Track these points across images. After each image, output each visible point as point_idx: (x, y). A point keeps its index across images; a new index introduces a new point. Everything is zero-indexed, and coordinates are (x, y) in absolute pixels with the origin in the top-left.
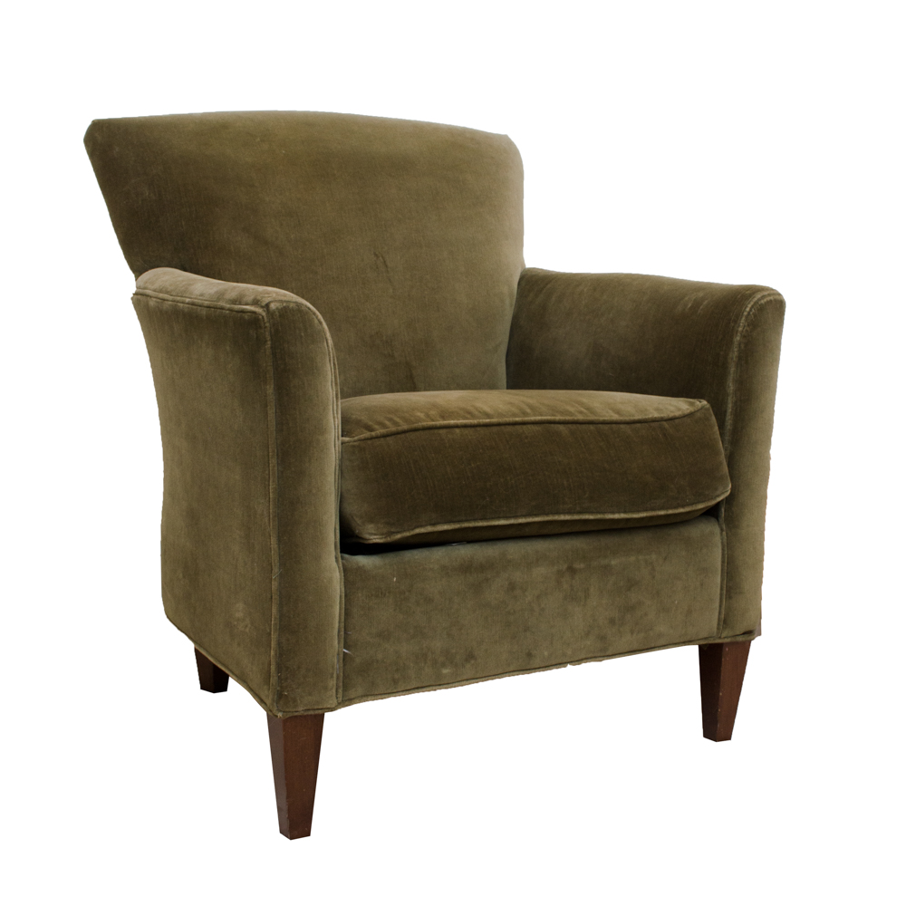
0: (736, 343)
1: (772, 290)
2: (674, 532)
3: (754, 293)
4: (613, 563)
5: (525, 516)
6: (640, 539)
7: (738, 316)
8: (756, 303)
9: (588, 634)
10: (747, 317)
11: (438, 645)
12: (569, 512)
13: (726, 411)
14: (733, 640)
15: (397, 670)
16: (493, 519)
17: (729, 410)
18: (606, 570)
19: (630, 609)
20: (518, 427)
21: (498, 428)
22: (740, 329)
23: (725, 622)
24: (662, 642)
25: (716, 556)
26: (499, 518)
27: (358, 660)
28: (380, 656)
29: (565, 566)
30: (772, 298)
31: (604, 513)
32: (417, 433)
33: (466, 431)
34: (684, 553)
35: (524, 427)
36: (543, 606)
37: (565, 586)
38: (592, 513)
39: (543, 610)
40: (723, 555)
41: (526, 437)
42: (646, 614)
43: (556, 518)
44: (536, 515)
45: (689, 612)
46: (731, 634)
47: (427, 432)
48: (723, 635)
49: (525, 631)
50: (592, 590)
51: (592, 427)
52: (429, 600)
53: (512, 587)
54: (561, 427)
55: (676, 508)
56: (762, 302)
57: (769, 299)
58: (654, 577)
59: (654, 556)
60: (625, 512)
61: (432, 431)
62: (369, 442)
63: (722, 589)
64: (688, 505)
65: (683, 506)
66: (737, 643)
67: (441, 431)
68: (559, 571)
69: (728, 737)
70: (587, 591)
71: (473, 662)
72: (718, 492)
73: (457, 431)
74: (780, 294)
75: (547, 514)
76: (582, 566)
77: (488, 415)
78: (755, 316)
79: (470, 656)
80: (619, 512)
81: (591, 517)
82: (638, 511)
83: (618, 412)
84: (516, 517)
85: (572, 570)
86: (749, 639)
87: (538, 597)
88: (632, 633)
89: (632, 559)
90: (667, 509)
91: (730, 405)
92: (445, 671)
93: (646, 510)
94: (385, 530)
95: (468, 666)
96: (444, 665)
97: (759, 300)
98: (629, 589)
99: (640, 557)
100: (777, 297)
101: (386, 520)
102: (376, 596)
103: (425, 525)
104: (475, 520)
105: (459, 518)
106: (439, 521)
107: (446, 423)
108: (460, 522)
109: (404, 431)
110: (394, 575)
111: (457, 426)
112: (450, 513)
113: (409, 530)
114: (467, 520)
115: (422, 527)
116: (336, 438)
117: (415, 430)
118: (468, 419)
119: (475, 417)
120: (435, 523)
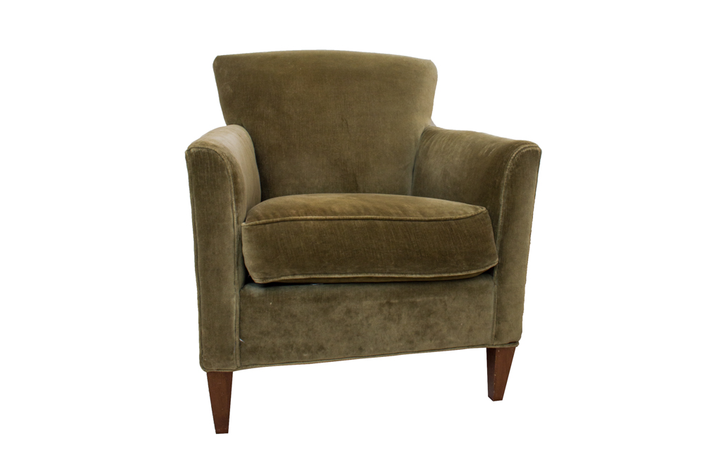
0: (506, 176)
1: (533, 144)
2: (460, 284)
3: (519, 146)
4: (418, 300)
5: (352, 273)
6: (436, 288)
7: (508, 159)
8: (519, 152)
9: (400, 340)
10: (513, 160)
11: (300, 340)
12: (382, 273)
13: (499, 215)
14: (502, 347)
15: (274, 353)
16: (331, 274)
17: (501, 214)
18: (413, 305)
19: (428, 327)
20: (352, 222)
21: (339, 222)
22: (508, 167)
23: (497, 336)
24: (452, 346)
25: (491, 300)
26: (335, 274)
27: (249, 346)
28: (262, 345)
29: (385, 301)
30: (530, 149)
31: (406, 274)
32: (286, 223)
33: (317, 223)
34: (467, 297)
35: (356, 221)
36: (370, 322)
37: (385, 312)
38: (397, 273)
39: (370, 325)
40: (495, 299)
41: (356, 228)
42: (441, 330)
43: (373, 275)
44: (360, 273)
45: (471, 330)
46: (500, 343)
47: (292, 222)
48: (495, 344)
49: (358, 336)
50: (403, 315)
51: (401, 223)
52: (294, 316)
53: (349, 312)
54: (380, 222)
55: (456, 272)
56: (524, 151)
57: (528, 149)
58: (446, 309)
59: (446, 298)
60: (420, 274)
61: (295, 222)
62: (255, 227)
63: (494, 318)
64: (465, 271)
65: (461, 272)
66: (504, 348)
67: (302, 222)
68: (380, 304)
69: (501, 399)
70: (399, 316)
71: (323, 351)
72: (487, 264)
73: (312, 222)
74: (537, 147)
75: (367, 273)
76: (397, 301)
77: (335, 214)
78: (518, 159)
79: (321, 348)
80: (416, 274)
81: (397, 276)
82: (429, 274)
83: (423, 214)
84: (346, 273)
85: (390, 304)
86: (514, 346)
87: (367, 318)
88: (431, 340)
89: (431, 298)
90: (450, 273)
91: (501, 212)
92: (305, 355)
93: (435, 273)
94: (262, 277)
95: (320, 353)
96: (304, 352)
97: (522, 150)
98: (429, 316)
99: (437, 298)
100: (535, 149)
101: (263, 271)
102: (260, 312)
103: (288, 275)
104: (320, 274)
105: (309, 272)
106: (297, 273)
107: (305, 217)
108: (310, 274)
109: (277, 222)
110: (270, 302)
111: (312, 220)
112: (303, 269)
113: (278, 277)
114: (315, 274)
115: (286, 276)
116: (235, 224)
117: (284, 221)
118: (322, 215)
119: (326, 214)
120: (294, 275)
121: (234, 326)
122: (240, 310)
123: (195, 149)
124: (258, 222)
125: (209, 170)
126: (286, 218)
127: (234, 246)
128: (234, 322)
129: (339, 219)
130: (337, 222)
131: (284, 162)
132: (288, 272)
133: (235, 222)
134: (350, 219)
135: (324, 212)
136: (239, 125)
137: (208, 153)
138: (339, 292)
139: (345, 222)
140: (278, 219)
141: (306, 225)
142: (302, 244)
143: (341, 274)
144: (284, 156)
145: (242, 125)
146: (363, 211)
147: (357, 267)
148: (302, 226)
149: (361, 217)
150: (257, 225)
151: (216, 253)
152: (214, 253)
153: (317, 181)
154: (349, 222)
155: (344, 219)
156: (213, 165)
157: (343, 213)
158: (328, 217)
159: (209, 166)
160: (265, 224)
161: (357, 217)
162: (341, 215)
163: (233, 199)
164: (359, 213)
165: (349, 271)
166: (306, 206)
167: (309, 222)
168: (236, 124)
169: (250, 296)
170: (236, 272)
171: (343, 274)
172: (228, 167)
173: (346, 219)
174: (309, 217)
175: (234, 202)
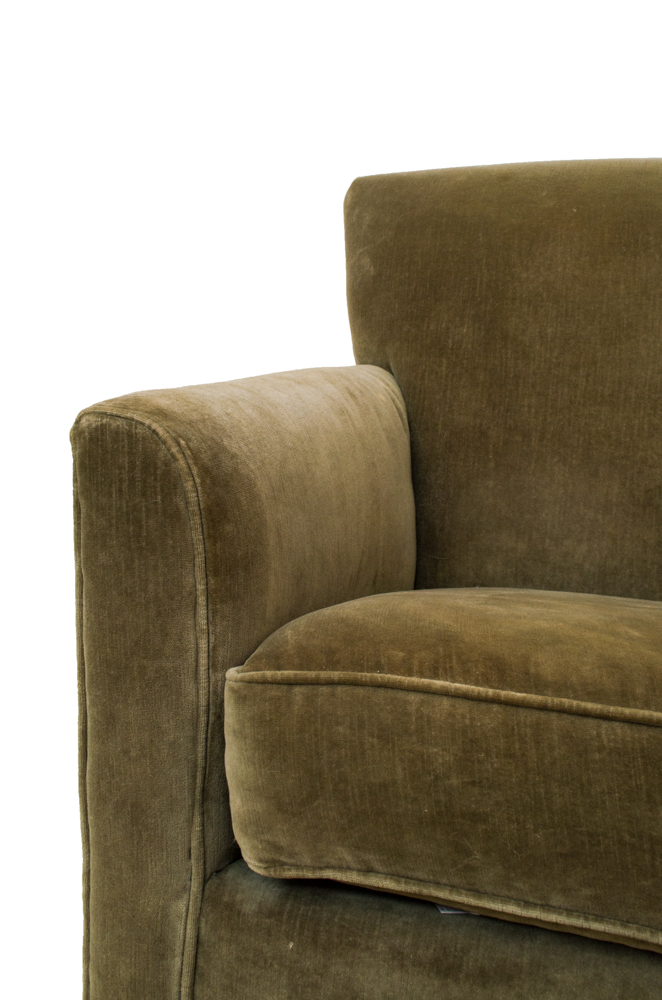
5: (569, 912)
16: (494, 896)
21: (543, 715)
26: (507, 899)
32: (360, 691)
33: (463, 707)
35: (605, 725)
44: (599, 918)
47: (381, 692)
61: (390, 693)
62: (259, 688)
67: (413, 697)
73: (446, 702)
75: (625, 924)
77: (537, 684)
84: (546, 907)
94: (267, 856)
101: (267, 837)
102: (255, 963)
103: (349, 869)
104: (453, 887)
105: (420, 875)
106: (377, 866)
107: (426, 681)
108: (420, 881)
109: (331, 683)
110: (290, 938)
111: (445, 693)
112: (396, 858)
113: (314, 869)
114: (438, 884)
115: (340, 868)
116: (203, 669)
117: (355, 683)
118: (487, 683)
119: (503, 684)
120: (368, 870)
121: (175, 989)
122: (198, 942)
123: (92, 419)
124: (269, 674)
125: (125, 486)
126: (366, 676)
127: (194, 740)
128: (175, 976)
129: (543, 708)
130: (535, 715)
131: (491, 483)
132: (349, 858)
133: (203, 661)
134: (585, 714)
135: (497, 669)
136: (381, 366)
137: (130, 435)
138: (526, 959)
139: (567, 720)
140: (336, 675)
141: (425, 710)
142: (400, 773)
143: (527, 904)
144: (492, 465)
145: (388, 368)
146: (639, 691)
147: (586, 892)
148: (412, 708)
149: (627, 711)
150: (264, 682)
151: (133, 754)
152: (126, 752)
153: (584, 548)
154: (578, 721)
155: (562, 711)
156: (138, 475)
157: (561, 688)
158: (504, 693)
159: (125, 476)
160: (290, 683)
161: (612, 709)
162: (558, 692)
163: (201, 587)
164: (625, 698)
165: (556, 900)
166: (446, 639)
167: (436, 700)
168: (374, 363)
169: (231, 907)
170: (197, 820)
171: (534, 905)
172: (189, 485)
173: (569, 712)
174: (439, 683)
175: (202, 600)
